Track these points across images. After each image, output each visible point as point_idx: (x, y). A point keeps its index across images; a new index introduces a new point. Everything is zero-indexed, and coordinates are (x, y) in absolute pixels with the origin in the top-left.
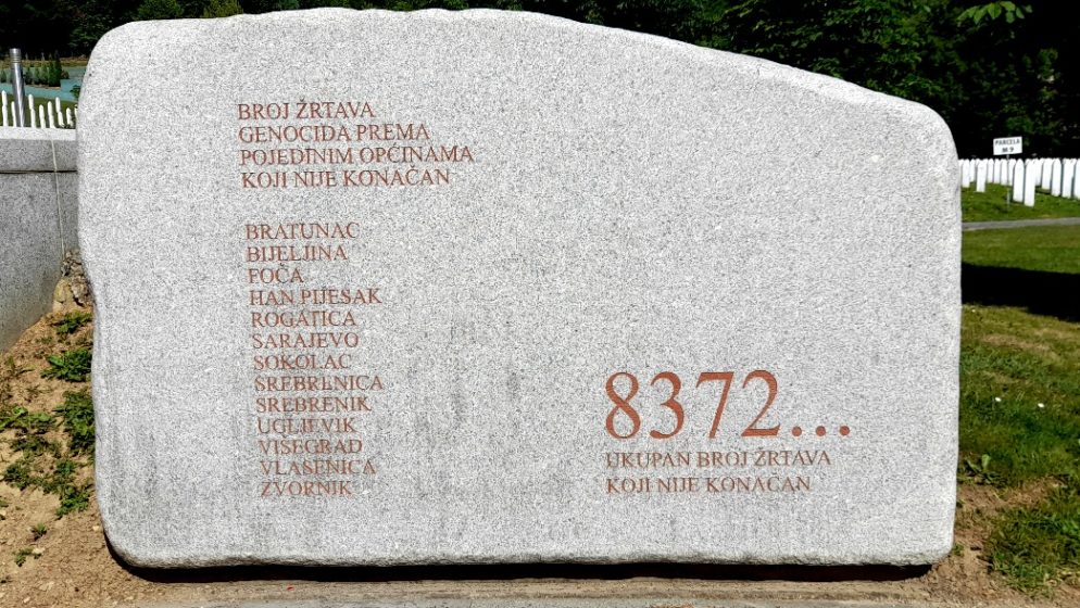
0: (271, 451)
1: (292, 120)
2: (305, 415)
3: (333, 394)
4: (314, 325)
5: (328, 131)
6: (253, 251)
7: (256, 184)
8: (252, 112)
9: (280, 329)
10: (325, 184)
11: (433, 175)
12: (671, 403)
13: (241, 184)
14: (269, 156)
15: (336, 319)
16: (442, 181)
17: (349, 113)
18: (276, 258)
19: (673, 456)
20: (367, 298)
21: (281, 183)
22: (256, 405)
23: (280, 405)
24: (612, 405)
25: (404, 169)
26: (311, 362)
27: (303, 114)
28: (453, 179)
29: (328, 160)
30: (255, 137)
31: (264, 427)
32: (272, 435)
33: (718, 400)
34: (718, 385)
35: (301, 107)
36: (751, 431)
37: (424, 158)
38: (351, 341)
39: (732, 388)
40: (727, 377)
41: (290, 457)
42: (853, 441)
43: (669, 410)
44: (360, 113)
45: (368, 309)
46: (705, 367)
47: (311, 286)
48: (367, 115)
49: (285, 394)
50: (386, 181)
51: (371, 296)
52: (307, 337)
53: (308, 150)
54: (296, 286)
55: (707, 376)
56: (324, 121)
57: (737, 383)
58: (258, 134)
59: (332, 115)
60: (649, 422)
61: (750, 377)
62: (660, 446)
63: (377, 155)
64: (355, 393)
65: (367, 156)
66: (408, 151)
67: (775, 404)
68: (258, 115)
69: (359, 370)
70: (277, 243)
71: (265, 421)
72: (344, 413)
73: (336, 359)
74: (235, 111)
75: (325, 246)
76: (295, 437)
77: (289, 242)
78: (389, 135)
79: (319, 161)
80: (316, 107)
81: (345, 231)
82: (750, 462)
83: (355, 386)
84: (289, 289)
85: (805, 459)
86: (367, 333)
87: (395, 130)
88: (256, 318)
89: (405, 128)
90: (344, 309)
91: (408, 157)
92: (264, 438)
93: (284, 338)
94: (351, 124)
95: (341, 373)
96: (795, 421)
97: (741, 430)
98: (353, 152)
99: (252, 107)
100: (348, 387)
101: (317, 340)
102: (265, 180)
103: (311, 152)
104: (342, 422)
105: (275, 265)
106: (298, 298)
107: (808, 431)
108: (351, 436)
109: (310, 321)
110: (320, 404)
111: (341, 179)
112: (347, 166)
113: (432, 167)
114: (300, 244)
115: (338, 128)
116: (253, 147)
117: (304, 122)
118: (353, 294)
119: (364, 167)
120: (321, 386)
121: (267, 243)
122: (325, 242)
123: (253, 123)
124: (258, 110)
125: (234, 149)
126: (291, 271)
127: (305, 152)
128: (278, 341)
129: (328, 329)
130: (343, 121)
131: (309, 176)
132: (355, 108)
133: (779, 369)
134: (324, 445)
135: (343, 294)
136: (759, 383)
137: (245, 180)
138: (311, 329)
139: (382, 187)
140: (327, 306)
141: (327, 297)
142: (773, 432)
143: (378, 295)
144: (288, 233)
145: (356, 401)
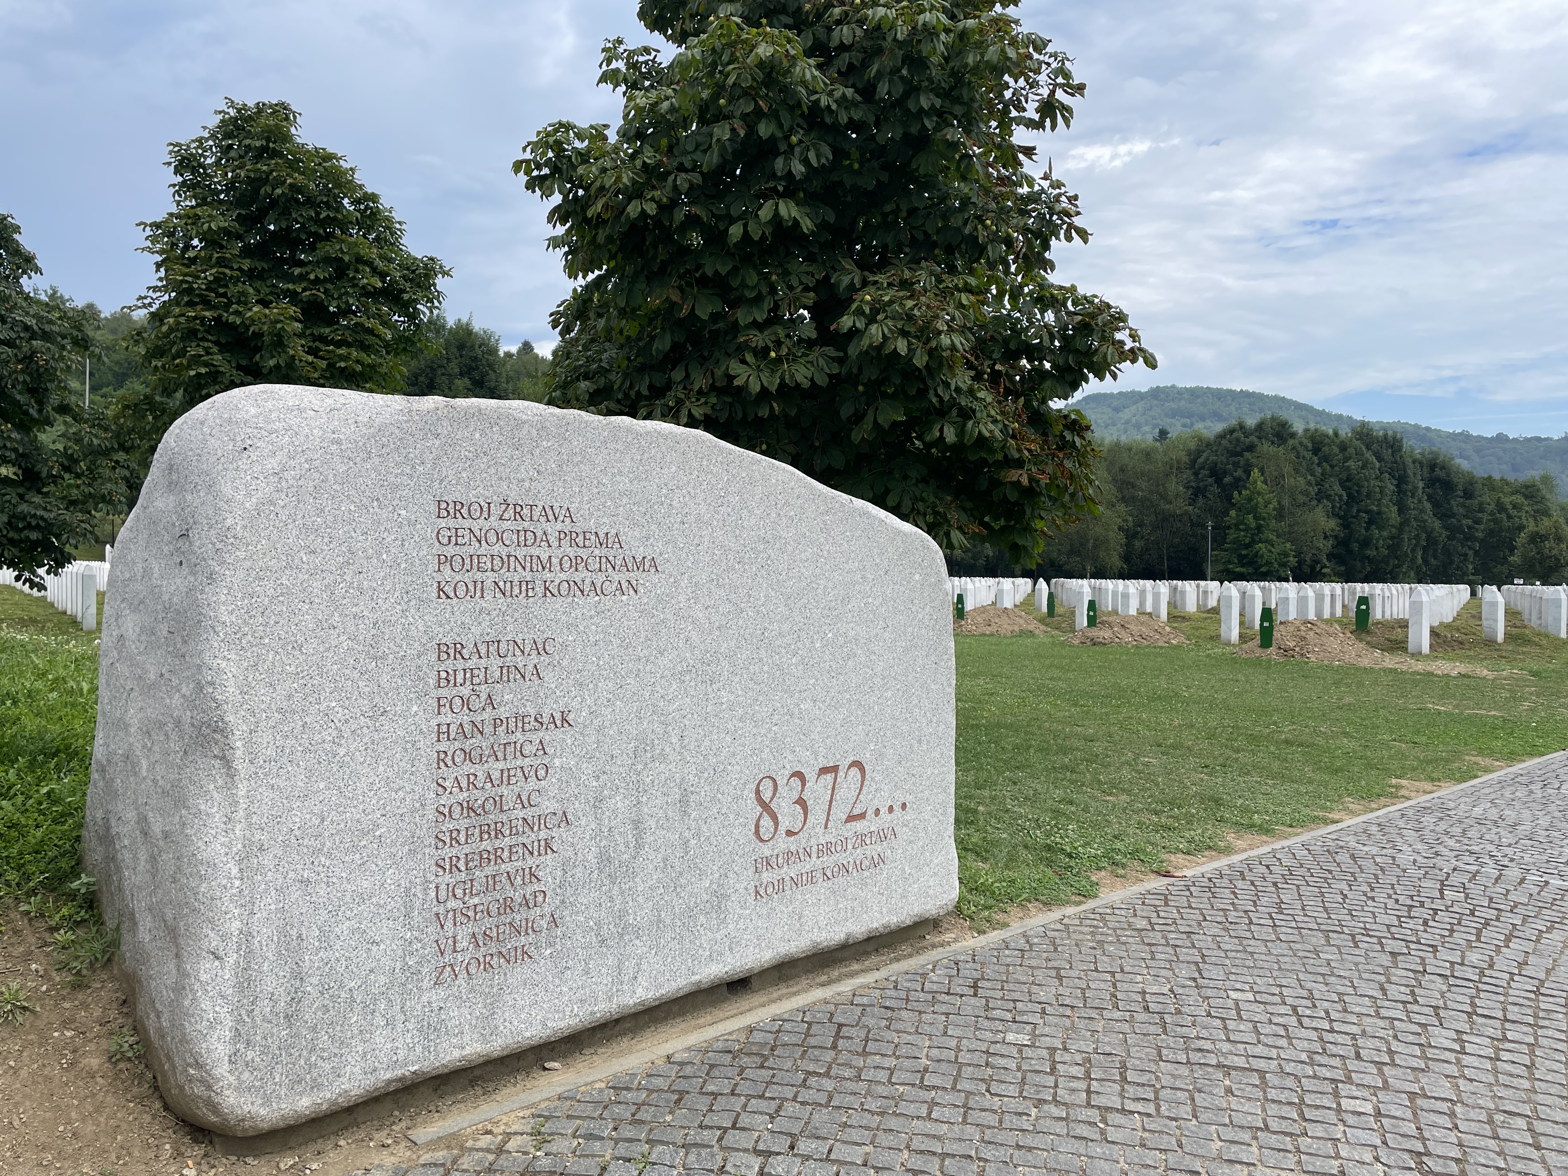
0: (449, 924)
1: (494, 521)
2: (489, 870)
3: (521, 840)
4: (505, 759)
5: (530, 535)
6: (443, 675)
7: (452, 595)
8: (452, 511)
9: (468, 768)
10: (524, 594)
11: (625, 585)
12: (801, 802)
13: (434, 594)
14: (467, 561)
15: (527, 750)
16: (632, 592)
17: (551, 517)
18: (468, 683)
19: (801, 851)
20: (559, 723)
21: (478, 594)
22: (434, 868)
23: (462, 865)
24: (759, 809)
25: (600, 578)
26: (499, 803)
27: (506, 516)
28: (641, 590)
29: (528, 569)
30: (453, 539)
31: (443, 895)
32: (452, 904)
33: (829, 792)
34: (829, 777)
35: (504, 507)
36: (851, 818)
37: (617, 568)
38: (542, 773)
39: (838, 780)
40: (835, 769)
41: (470, 928)
42: (909, 815)
43: (798, 807)
44: (561, 518)
45: (559, 734)
46: (823, 763)
47: (503, 712)
48: (568, 520)
49: (467, 849)
50: (582, 592)
51: (564, 720)
52: (496, 775)
53: (509, 556)
54: (488, 714)
55: (824, 771)
56: (526, 524)
57: (841, 774)
58: (457, 536)
59: (535, 518)
60: (785, 823)
61: (849, 768)
62: (792, 844)
63: (576, 563)
64: (543, 835)
65: (566, 565)
66: (603, 560)
67: (864, 791)
68: (458, 515)
69: (548, 805)
70: (470, 664)
71: (443, 887)
72: (530, 861)
73: (524, 798)
74: (434, 508)
75: (520, 665)
76: (476, 900)
77: (483, 662)
78: (587, 543)
79: (519, 568)
80: (518, 509)
81: (541, 649)
82: (850, 847)
83: (542, 826)
84: (479, 719)
85: (882, 836)
86: (557, 762)
87: (593, 537)
88: (441, 759)
89: (602, 536)
90: (536, 737)
91: (603, 566)
92: (441, 910)
93: (472, 778)
94: (552, 529)
95: (529, 813)
96: (876, 803)
97: (844, 817)
98: (553, 559)
99: (451, 505)
100: (536, 828)
101: (506, 777)
102: (461, 592)
103: (512, 559)
104: (527, 871)
105: (466, 691)
106: (488, 729)
107: (884, 810)
108: (536, 887)
109: (500, 755)
110: (506, 854)
111: (540, 590)
112: (548, 576)
113: (623, 577)
114: (495, 663)
115: (539, 534)
116: (450, 551)
117: (506, 525)
118: (545, 720)
119: (563, 576)
120: (508, 832)
121: (460, 664)
122: (520, 661)
123: (452, 523)
124: (457, 509)
125: (428, 552)
126: (484, 696)
127: (506, 559)
128: (464, 784)
129: (519, 763)
130: (544, 525)
131: (508, 585)
132: (557, 512)
133: (866, 758)
134: (507, 906)
135: (536, 720)
136: (855, 772)
137: (440, 589)
138: (501, 765)
139: (580, 600)
140: (518, 734)
141: (520, 725)
142: (862, 816)
143: (571, 718)
144: (483, 652)
145: (543, 843)
